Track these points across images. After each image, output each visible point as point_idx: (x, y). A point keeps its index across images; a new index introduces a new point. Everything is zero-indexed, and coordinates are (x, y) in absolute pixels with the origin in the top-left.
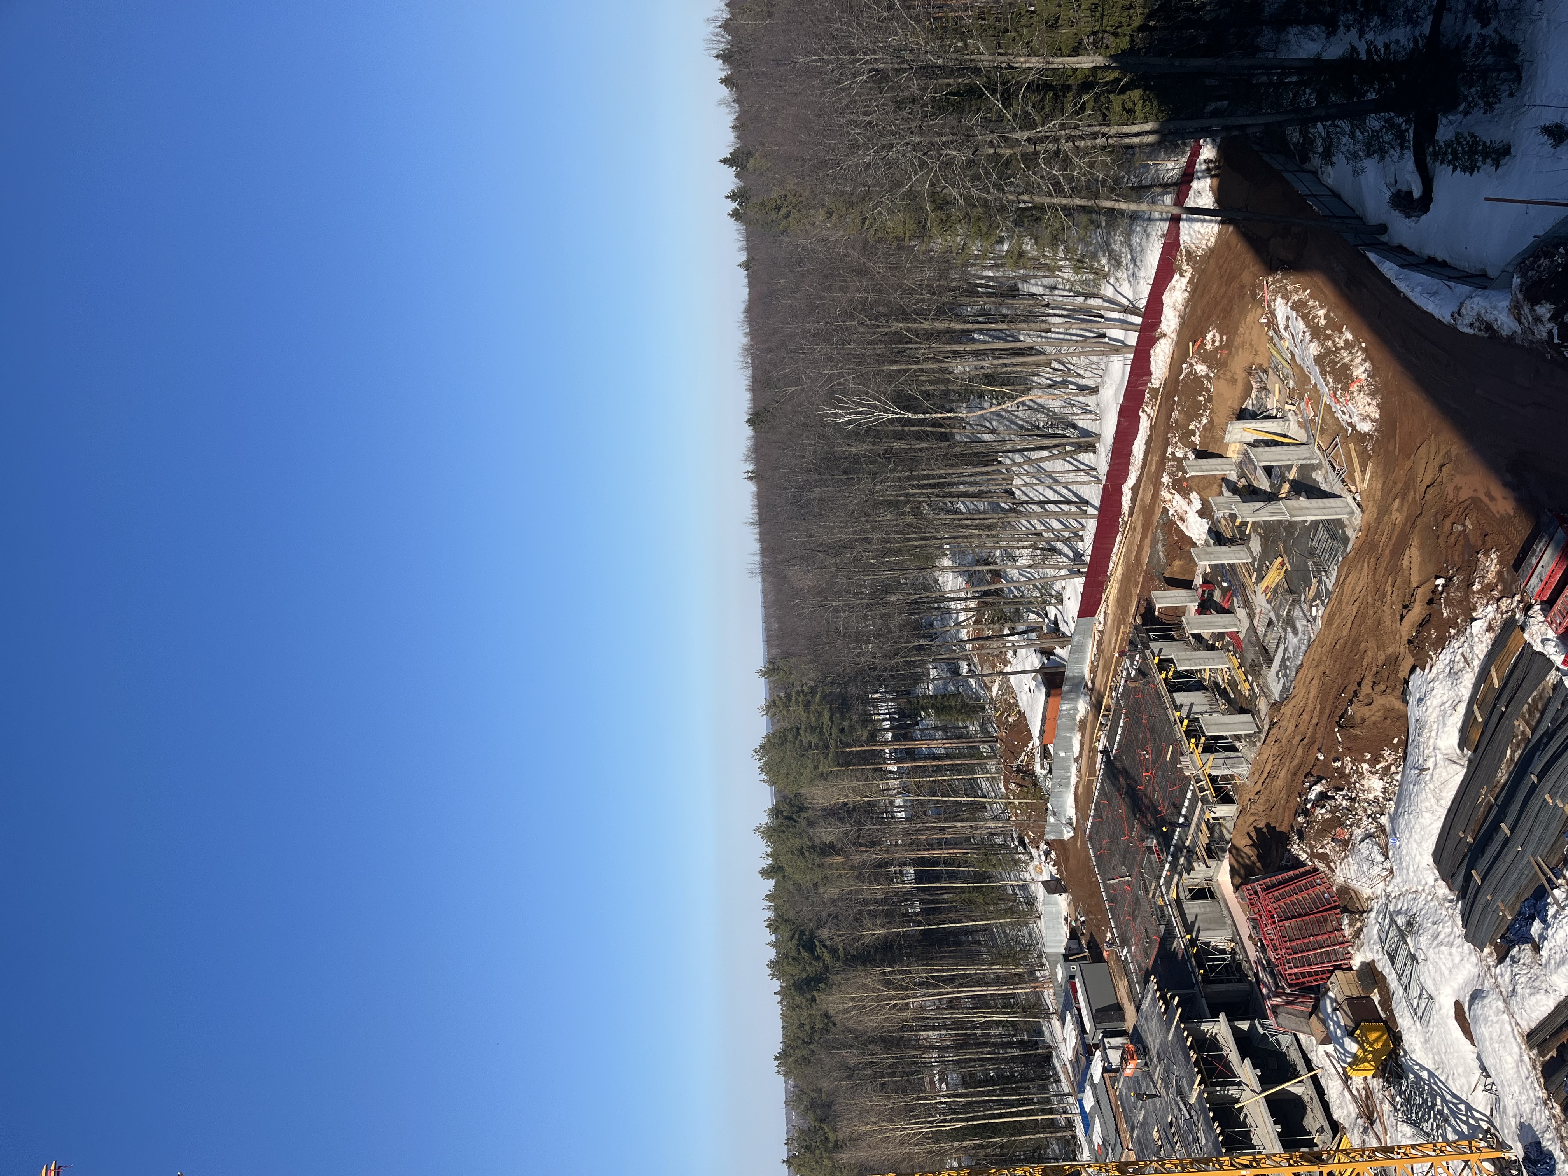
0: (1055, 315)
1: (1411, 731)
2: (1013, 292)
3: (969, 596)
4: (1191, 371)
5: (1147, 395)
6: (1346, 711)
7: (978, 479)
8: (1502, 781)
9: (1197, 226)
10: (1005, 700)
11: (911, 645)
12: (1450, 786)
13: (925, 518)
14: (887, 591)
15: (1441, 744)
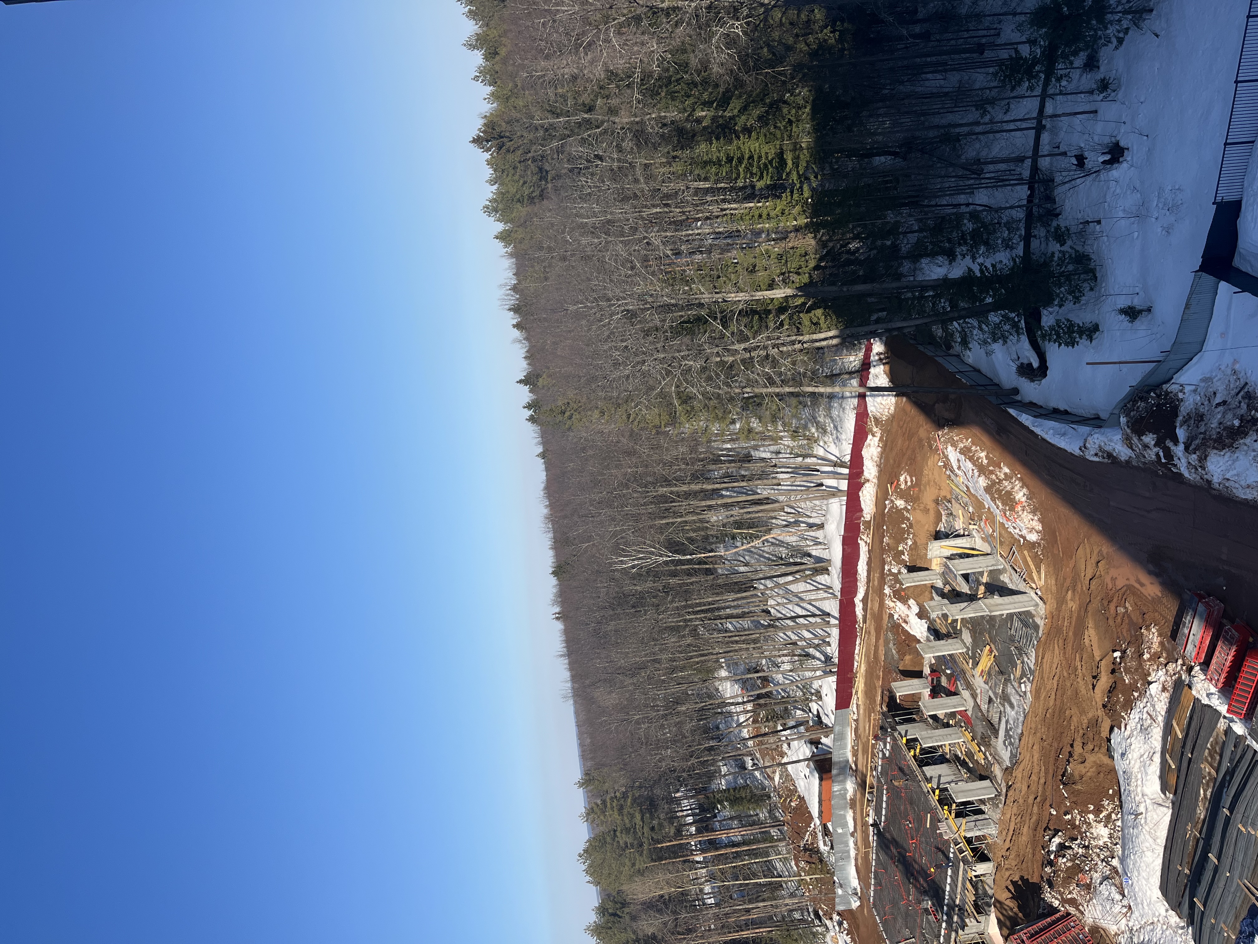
0: (782, 472)
1: (1121, 782)
2: (748, 458)
3: (745, 700)
4: (893, 506)
5: (862, 527)
6: (1066, 769)
7: (739, 603)
8: (1202, 817)
9: (879, 399)
10: (786, 787)
11: (703, 747)
12: (1161, 827)
13: (701, 638)
14: (677, 702)
15: (1147, 791)
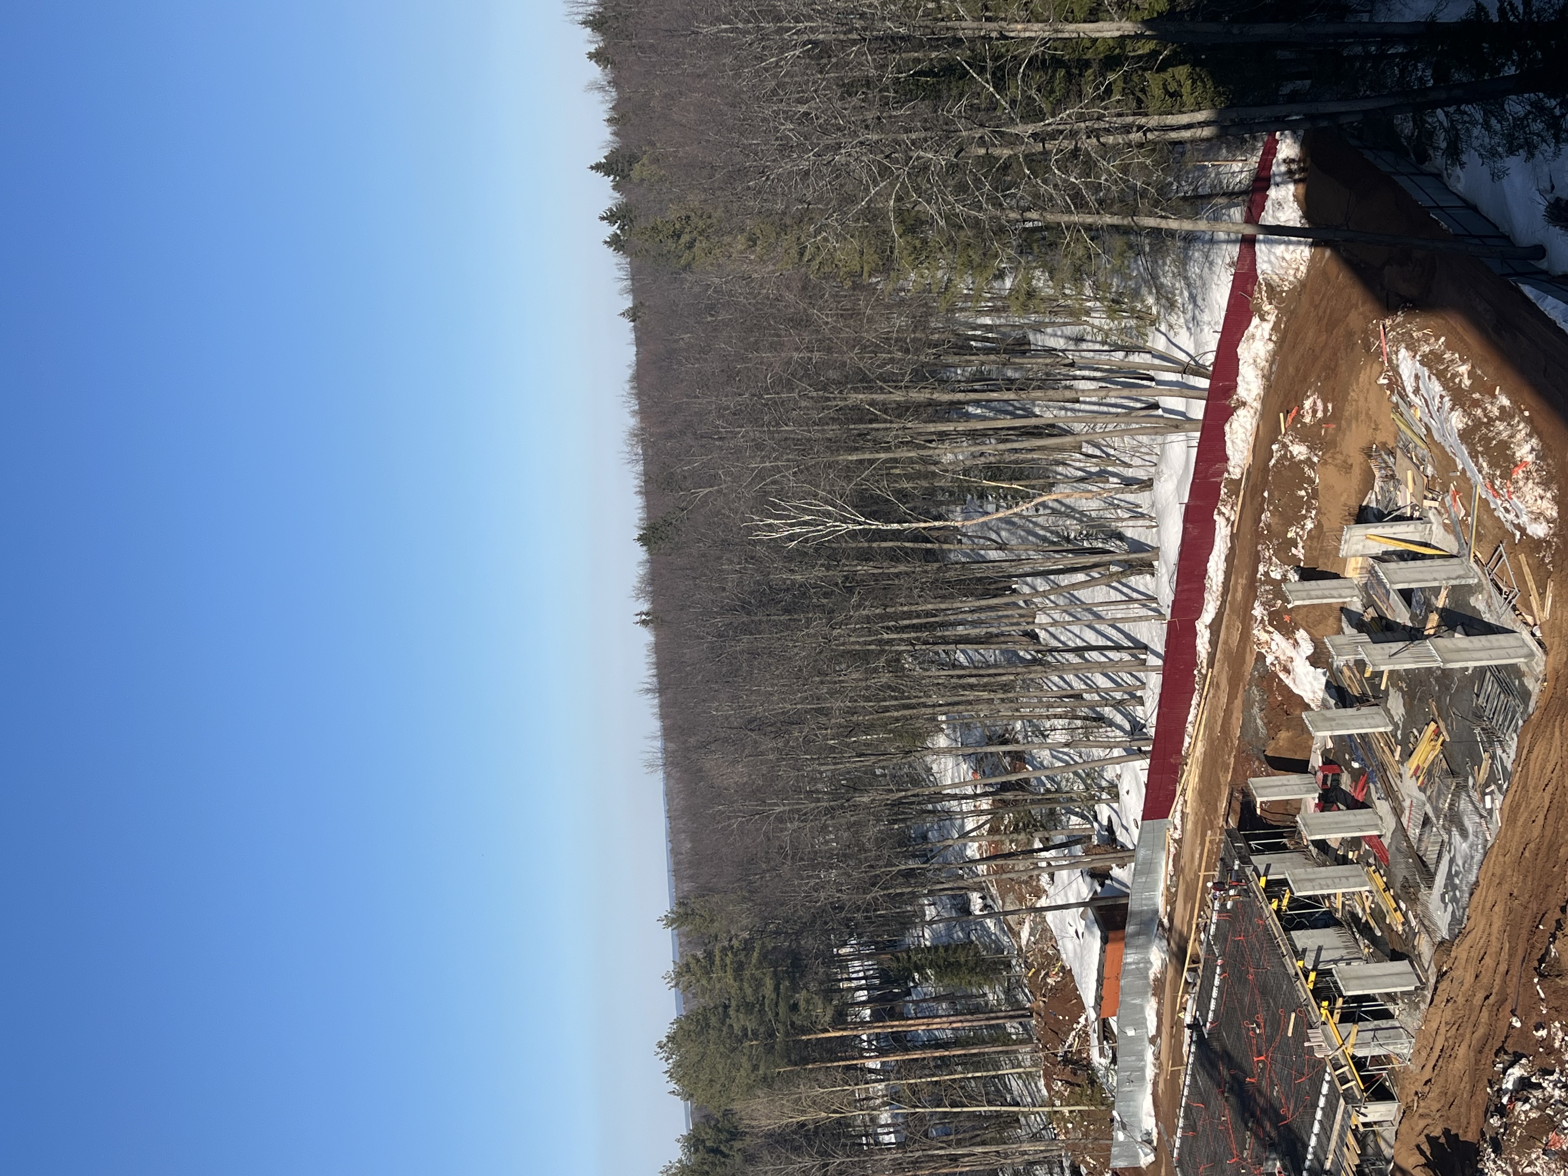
0: (1084, 378)
2: (1021, 347)
3: (978, 791)
4: (1286, 454)
5: (1223, 491)
6: (1548, 949)
7: (983, 616)
9: (1280, 250)
10: (1041, 950)
11: (895, 869)
13: (907, 676)
14: (855, 787)
